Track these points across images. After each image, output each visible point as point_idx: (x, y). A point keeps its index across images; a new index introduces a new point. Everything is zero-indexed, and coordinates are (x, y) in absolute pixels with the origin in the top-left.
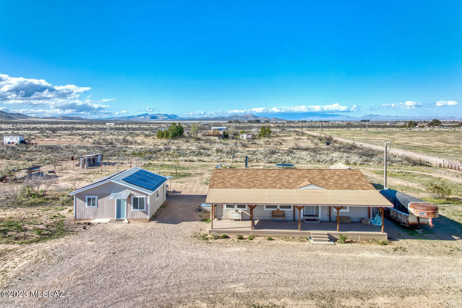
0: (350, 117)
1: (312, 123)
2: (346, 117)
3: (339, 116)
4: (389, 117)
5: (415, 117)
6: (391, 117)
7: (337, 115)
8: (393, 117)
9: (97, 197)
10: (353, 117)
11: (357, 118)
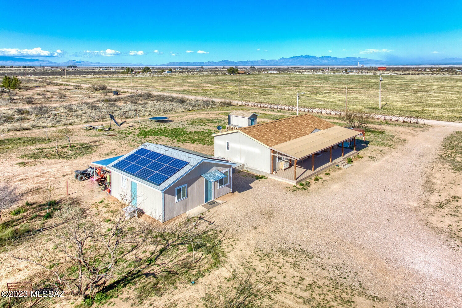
0: (51, 62)
1: (13, 68)
2: (48, 62)
3: (39, 61)
4: (91, 63)
5: (113, 63)
6: (93, 63)
7: (37, 60)
8: (94, 63)
9: (186, 185)
10: (55, 63)
11: (60, 63)
